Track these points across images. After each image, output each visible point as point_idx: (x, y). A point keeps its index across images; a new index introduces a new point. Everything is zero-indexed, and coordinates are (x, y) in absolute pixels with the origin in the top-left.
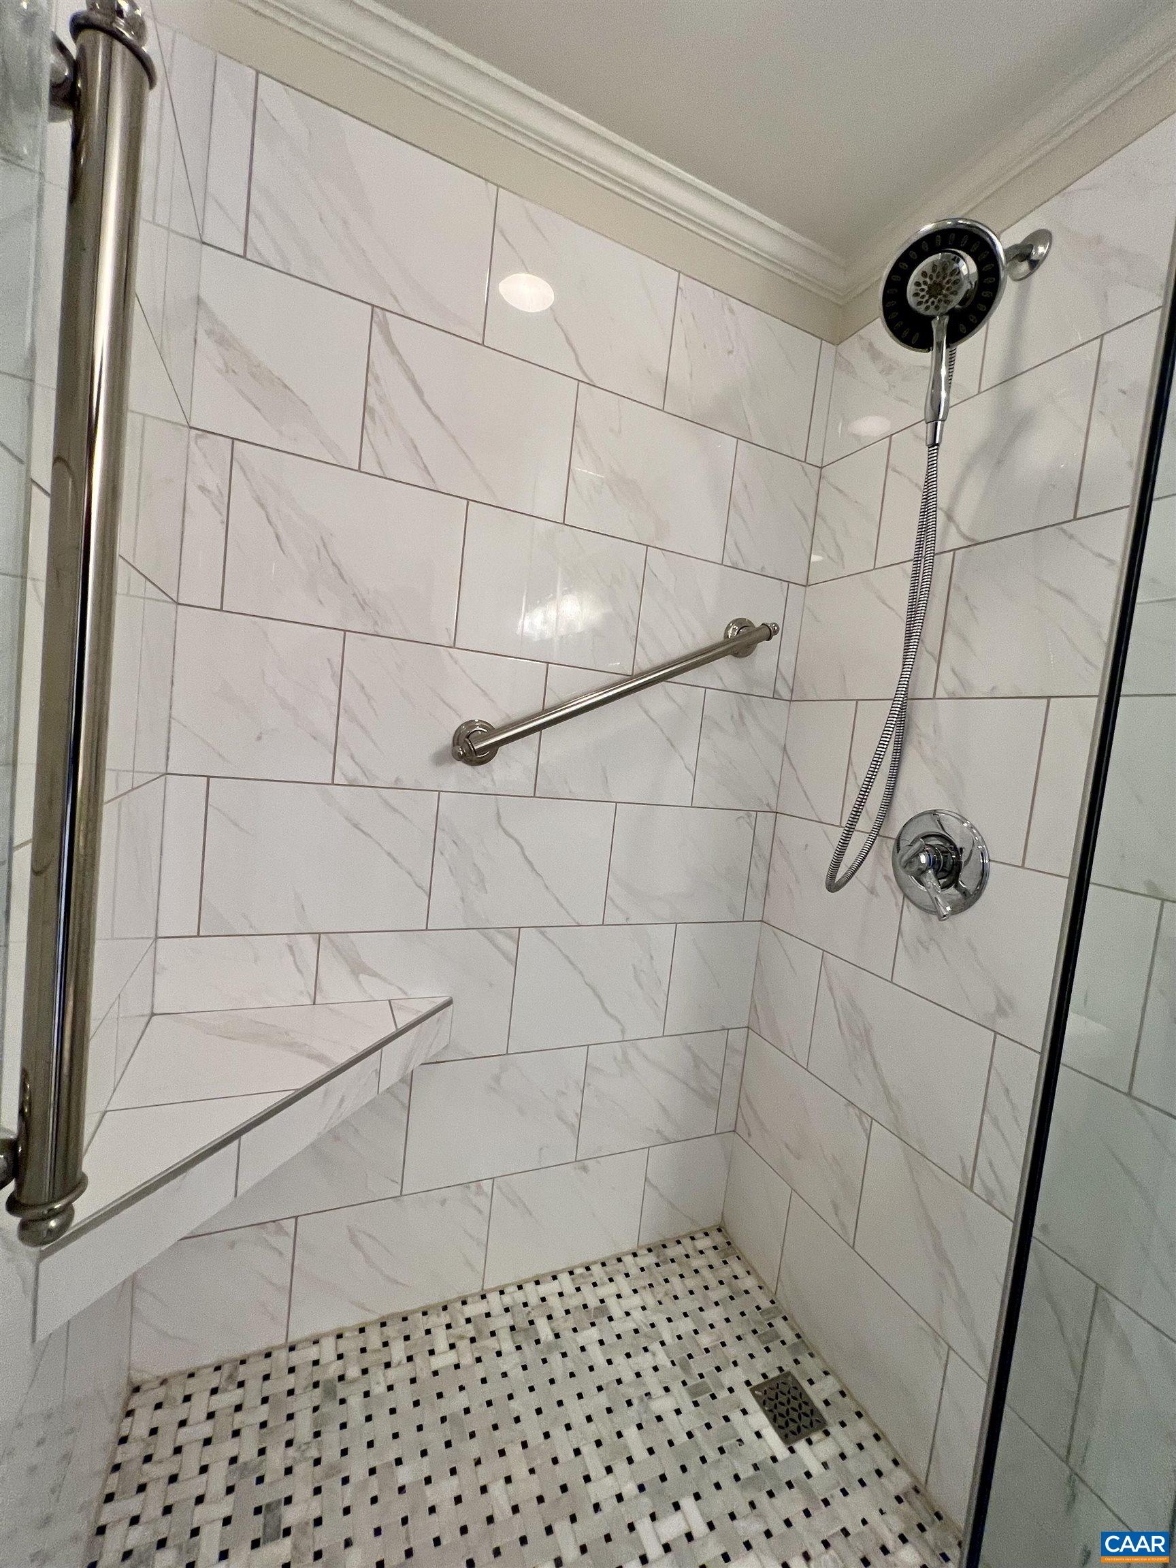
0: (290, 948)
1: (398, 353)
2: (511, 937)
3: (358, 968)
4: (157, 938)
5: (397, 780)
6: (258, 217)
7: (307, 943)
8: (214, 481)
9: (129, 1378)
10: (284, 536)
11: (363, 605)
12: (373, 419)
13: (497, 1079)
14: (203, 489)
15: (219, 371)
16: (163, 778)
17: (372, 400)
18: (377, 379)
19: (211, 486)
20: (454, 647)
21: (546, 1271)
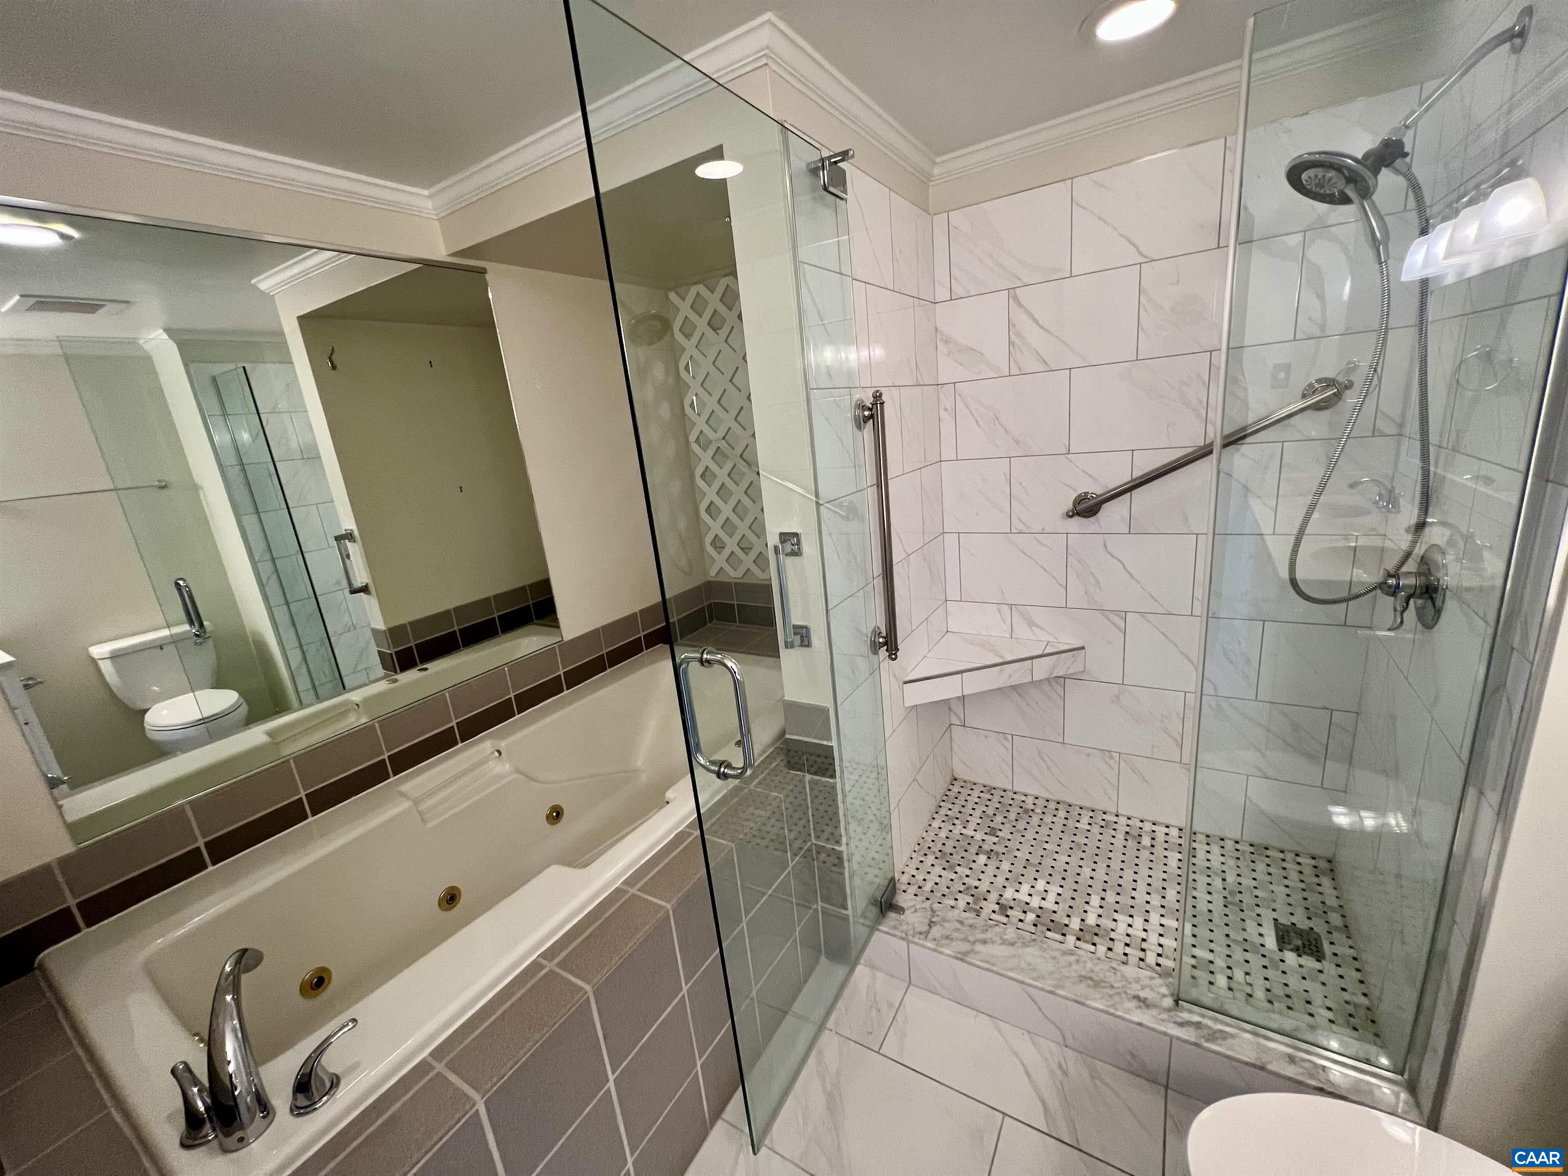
0: (999, 610)
1: (1023, 307)
2: (1122, 618)
3: (1031, 624)
4: (946, 600)
5: (1043, 529)
6: (956, 279)
7: (1006, 609)
8: (949, 404)
9: (953, 776)
10: (979, 420)
11: (1017, 442)
12: (1014, 346)
13: (1118, 697)
14: (946, 410)
15: (946, 355)
16: (941, 536)
17: (1013, 337)
18: (1014, 325)
19: (948, 407)
20: (1069, 453)
21: (1163, 821)
